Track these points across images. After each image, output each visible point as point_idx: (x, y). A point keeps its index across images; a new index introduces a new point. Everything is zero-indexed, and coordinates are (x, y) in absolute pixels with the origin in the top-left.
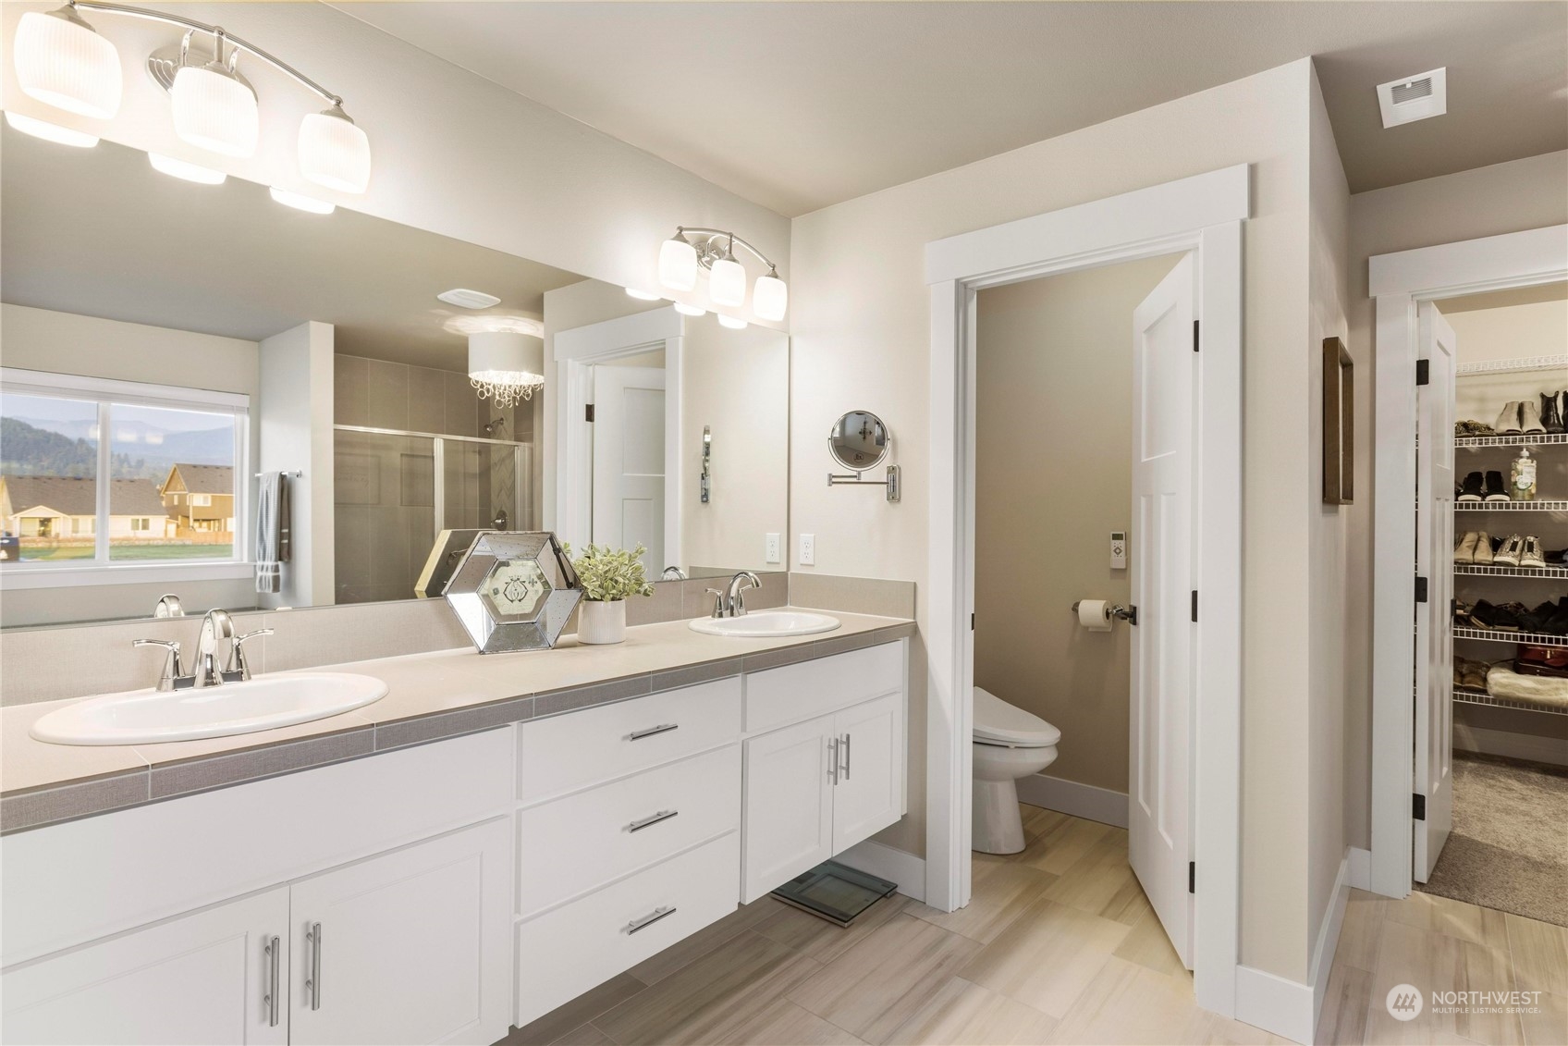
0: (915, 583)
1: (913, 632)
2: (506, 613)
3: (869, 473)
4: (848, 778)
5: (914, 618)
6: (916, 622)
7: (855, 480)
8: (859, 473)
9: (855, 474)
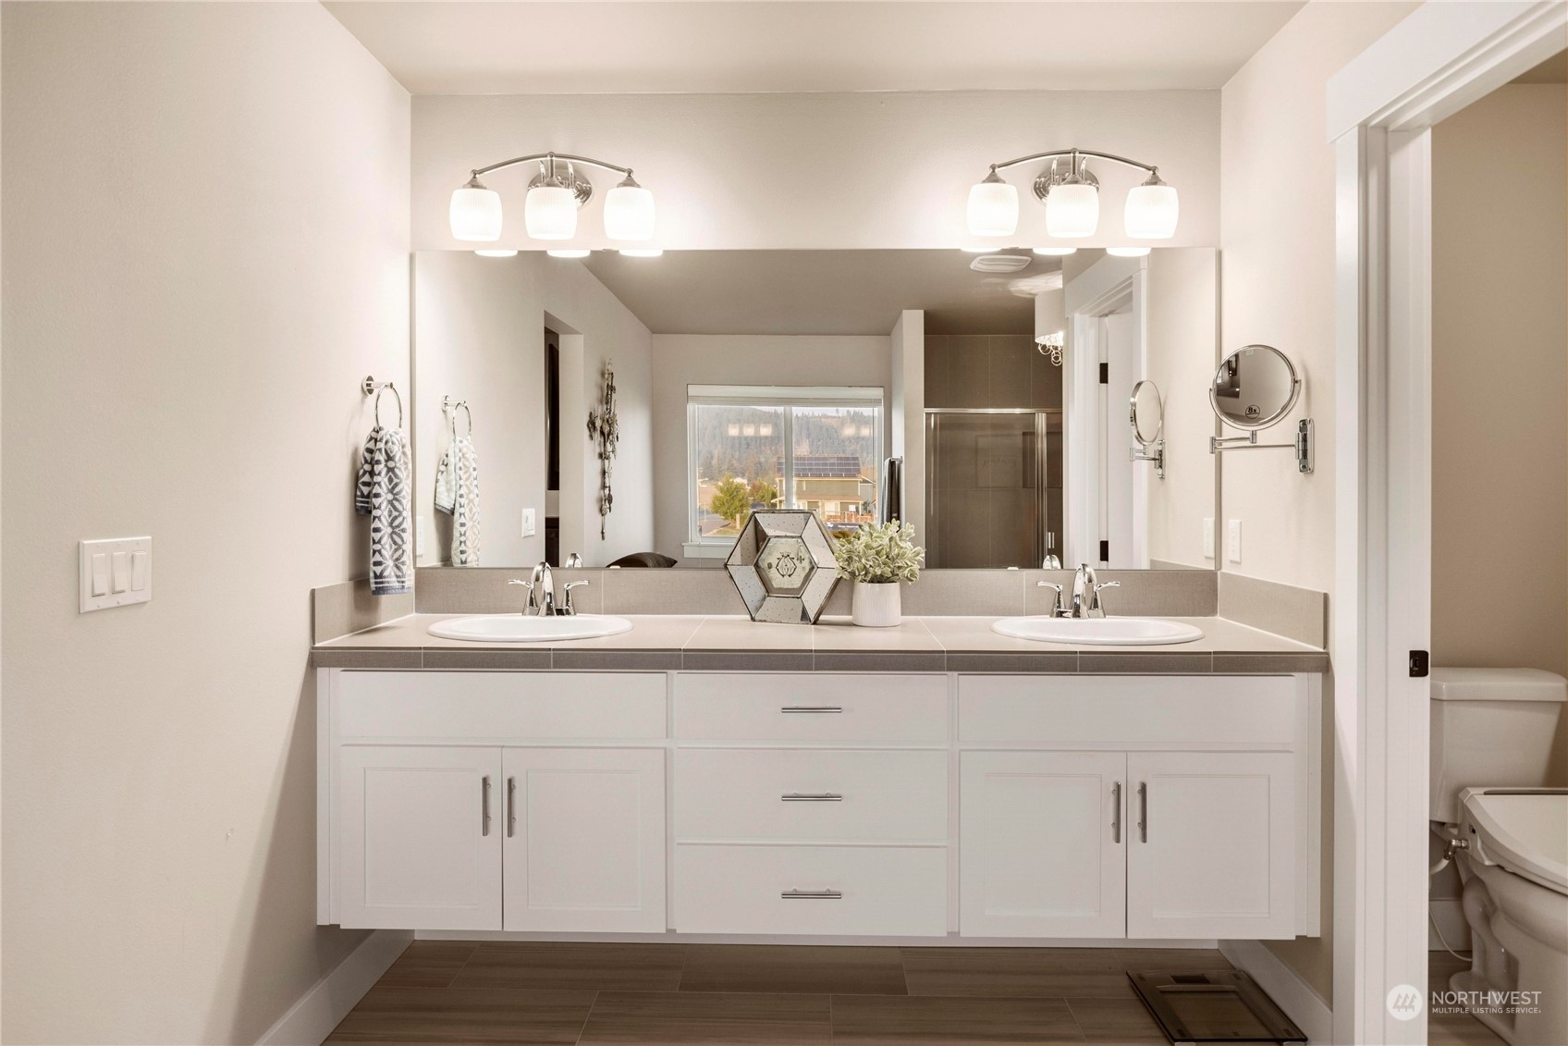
0: (1326, 597)
1: (1323, 664)
2: (779, 586)
3: (1266, 434)
4: (1144, 839)
5: (1325, 646)
6: (1328, 654)
7: (1247, 443)
8: (1254, 434)
9: (1248, 435)
